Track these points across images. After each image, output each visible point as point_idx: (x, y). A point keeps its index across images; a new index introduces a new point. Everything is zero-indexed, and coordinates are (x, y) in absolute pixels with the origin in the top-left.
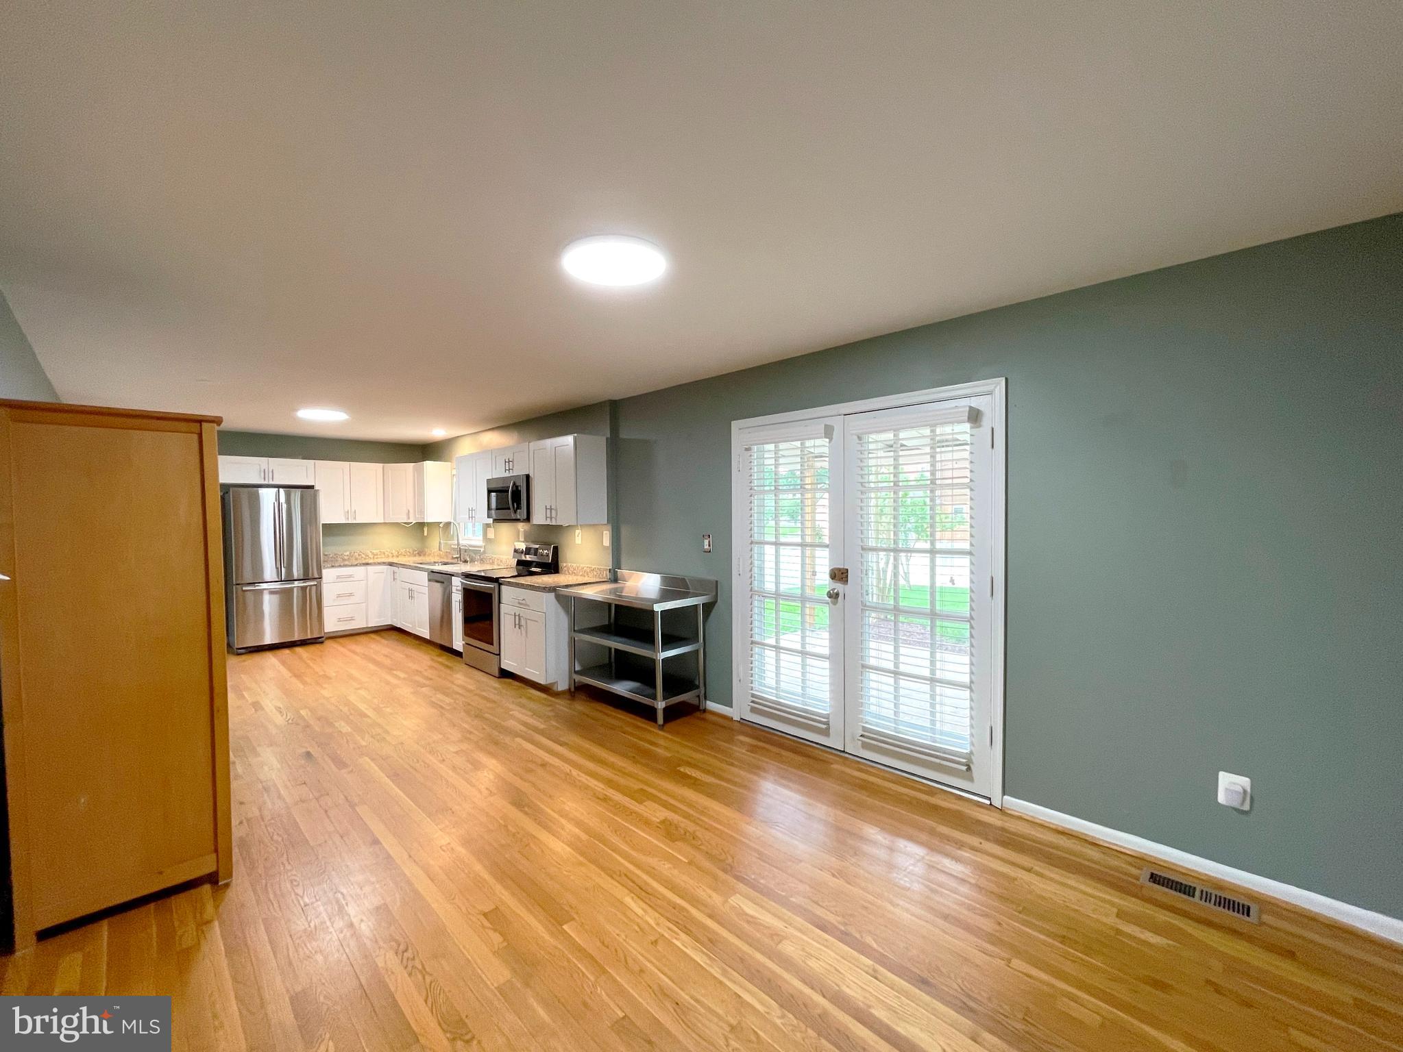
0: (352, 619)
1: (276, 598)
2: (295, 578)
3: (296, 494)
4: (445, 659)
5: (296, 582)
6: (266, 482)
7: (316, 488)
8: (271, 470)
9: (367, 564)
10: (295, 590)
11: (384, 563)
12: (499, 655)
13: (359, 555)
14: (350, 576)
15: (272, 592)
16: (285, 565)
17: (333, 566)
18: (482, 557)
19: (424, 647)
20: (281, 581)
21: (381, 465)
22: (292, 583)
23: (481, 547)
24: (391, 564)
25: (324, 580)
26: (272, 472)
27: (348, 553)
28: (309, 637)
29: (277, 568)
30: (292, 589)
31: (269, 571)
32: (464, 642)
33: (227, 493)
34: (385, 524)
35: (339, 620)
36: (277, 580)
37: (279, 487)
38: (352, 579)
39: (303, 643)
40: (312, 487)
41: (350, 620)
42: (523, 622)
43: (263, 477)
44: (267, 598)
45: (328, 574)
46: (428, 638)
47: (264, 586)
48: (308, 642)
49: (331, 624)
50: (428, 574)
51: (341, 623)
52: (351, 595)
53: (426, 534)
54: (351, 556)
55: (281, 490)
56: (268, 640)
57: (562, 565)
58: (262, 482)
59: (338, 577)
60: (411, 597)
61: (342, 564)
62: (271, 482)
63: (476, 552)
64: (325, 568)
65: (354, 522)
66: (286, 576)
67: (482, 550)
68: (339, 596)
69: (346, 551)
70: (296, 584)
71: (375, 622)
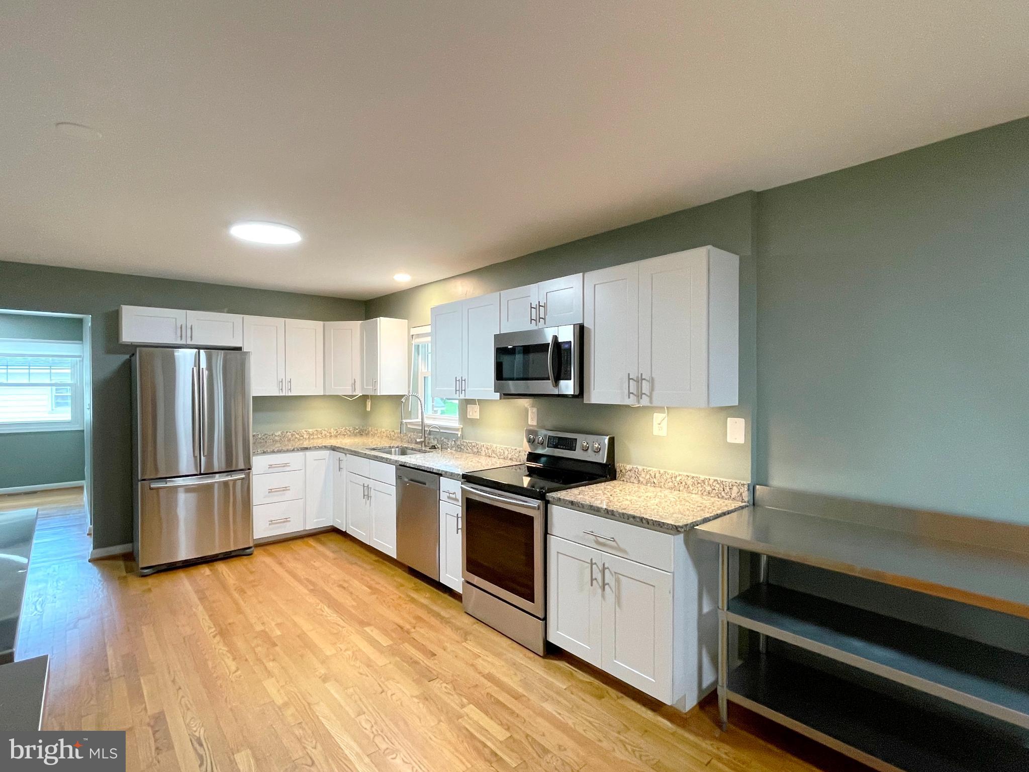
0: (286, 520)
1: (192, 496)
2: (216, 470)
3: (219, 357)
4: (425, 596)
5: (217, 475)
6: (183, 342)
7: (245, 350)
8: (189, 326)
9: (306, 449)
10: (216, 486)
11: (326, 448)
12: (545, 619)
13: (292, 435)
14: (286, 465)
15: (188, 489)
16: (206, 454)
17: (264, 453)
18: (458, 443)
19: (387, 568)
20: (201, 474)
21: (321, 323)
22: (212, 477)
23: (457, 430)
24: (334, 449)
25: (255, 470)
26: (191, 328)
27: (279, 433)
28: (233, 549)
29: (195, 457)
30: (212, 485)
31: (185, 460)
32: (463, 579)
33: (133, 355)
34: (324, 396)
35: (271, 522)
36: (195, 473)
37: (199, 348)
38: (288, 469)
39: (226, 557)
40: (239, 349)
41: (284, 522)
42: (609, 578)
43: (179, 334)
44: (182, 497)
45: (259, 463)
46: (396, 558)
47: (179, 482)
48: (233, 554)
49: (262, 529)
50: (397, 469)
51: (274, 526)
52: (286, 489)
53: (369, 409)
54: (283, 436)
55: (202, 351)
56: (183, 555)
57: (619, 465)
58: (179, 342)
59: (271, 466)
60: (367, 496)
61: (276, 450)
62: (189, 342)
63: (449, 436)
64: (255, 454)
65: (290, 394)
66: (206, 467)
67: (459, 434)
68: (271, 491)
69: (277, 431)
70: (218, 478)
71: (312, 524)
